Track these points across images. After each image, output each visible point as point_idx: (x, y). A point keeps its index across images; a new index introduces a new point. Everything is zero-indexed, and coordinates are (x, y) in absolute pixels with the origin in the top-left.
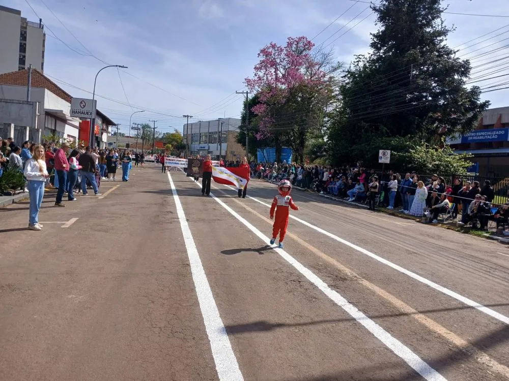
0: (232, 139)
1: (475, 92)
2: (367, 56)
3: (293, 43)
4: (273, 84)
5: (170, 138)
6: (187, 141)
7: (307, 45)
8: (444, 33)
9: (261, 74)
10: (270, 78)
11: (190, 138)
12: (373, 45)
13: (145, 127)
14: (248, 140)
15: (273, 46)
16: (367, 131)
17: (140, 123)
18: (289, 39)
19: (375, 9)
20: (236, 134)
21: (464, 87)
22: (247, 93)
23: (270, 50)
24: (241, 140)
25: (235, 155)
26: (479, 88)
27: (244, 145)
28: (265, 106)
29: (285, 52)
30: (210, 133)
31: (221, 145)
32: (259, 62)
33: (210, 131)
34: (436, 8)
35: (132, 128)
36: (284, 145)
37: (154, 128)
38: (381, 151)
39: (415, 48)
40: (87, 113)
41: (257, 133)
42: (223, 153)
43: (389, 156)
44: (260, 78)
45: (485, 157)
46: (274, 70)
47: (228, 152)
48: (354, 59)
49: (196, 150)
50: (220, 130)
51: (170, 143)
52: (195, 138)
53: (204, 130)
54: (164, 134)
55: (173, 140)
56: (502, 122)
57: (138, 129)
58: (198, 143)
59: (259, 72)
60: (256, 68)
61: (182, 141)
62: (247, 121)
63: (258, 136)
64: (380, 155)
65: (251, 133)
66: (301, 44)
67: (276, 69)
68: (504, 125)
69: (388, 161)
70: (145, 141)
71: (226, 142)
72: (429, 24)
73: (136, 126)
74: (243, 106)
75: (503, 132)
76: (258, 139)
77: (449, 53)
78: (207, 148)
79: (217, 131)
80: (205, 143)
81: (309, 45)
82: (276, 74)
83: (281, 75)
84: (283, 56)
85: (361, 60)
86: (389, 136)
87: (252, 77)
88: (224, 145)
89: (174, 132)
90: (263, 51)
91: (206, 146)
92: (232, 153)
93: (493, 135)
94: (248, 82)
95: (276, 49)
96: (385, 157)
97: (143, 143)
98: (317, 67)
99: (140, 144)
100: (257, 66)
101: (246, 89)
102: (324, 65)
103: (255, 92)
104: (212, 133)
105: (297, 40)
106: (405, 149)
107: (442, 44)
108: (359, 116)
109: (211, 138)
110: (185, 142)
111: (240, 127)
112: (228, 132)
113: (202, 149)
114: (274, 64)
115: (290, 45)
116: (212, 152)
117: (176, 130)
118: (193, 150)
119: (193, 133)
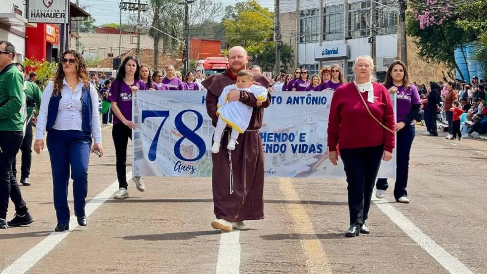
30: (350, 6)
31: (373, 42)
35: (123, 6)
40: (56, 15)
52: (314, 25)
54: (229, 8)
58: (319, 38)
70: (161, 42)
78: (342, 53)
80: (338, 37)
91: (341, 46)
97: (156, 51)
99: (147, 51)
113: (331, 56)
118: (302, 62)
119: (301, 9)
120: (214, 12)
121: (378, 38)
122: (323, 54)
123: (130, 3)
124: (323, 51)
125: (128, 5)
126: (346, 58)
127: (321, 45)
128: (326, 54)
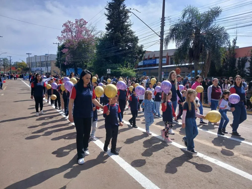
0: (53, 64)
1: (142, 47)
2: (105, 33)
3: (78, 21)
4: (71, 39)
5: (20, 65)
6: (29, 66)
7: (84, 23)
8: (130, 25)
9: (65, 34)
10: (69, 37)
11: (30, 65)
12: (107, 29)
13: (5, 60)
14: (61, 65)
15: (69, 22)
16: (105, 62)
17: (2, 58)
18: (76, 20)
19: (106, 15)
20: (55, 62)
21: (138, 45)
22: (59, 44)
23: (68, 24)
24: (58, 65)
25: (55, 72)
26: (143, 45)
27: (59, 67)
28: (68, 49)
29: (75, 25)
30: (41, 62)
31: (47, 68)
32: (63, 30)
33: (41, 61)
34: (127, 16)
36: (78, 67)
37: (10, 60)
38: (107, 69)
39: (118, 32)
41: (65, 62)
42: (49, 72)
43: (110, 71)
44: (64, 37)
45: (149, 70)
46: (70, 33)
47: (52, 71)
48: (100, 34)
49: (34, 71)
50: (47, 60)
51: (19, 67)
52: (34, 65)
53: (38, 60)
54: (15, 63)
55: (22, 66)
56: (155, 57)
58: (35, 67)
59: (63, 34)
60: (62, 32)
61: (26, 66)
62: (60, 56)
63: (65, 63)
64: (107, 71)
65: (62, 62)
66: (82, 22)
67: (72, 33)
68: (156, 58)
69: (110, 73)
71: (50, 66)
72: (125, 21)
74: (57, 49)
75: (155, 61)
76: (65, 65)
77: (132, 33)
78: (40, 69)
79: (45, 60)
80: (39, 67)
81: (85, 23)
82: (72, 35)
83: (74, 36)
84: (74, 27)
85: (103, 34)
86: (112, 64)
87: (60, 36)
88: (49, 68)
89: (22, 62)
90: (65, 25)
91: (40, 68)
92: (54, 71)
93: (151, 62)
94: (59, 38)
95: (71, 23)
96: (109, 71)
97: (4, 68)
98: (90, 32)
99: (2, 68)
100: (63, 31)
101: (58, 42)
102: (93, 31)
103: (63, 43)
104: (43, 62)
105: (80, 20)
106: (116, 68)
107: (130, 29)
108: (101, 56)
109: (42, 64)
110: (28, 67)
111: (57, 59)
112: (51, 61)
113: (38, 70)
114: (70, 31)
115: (77, 22)
116: (43, 71)
117: (22, 61)
118: (33, 70)
119: (32, 62)
120: (12, 63)
121: (48, 67)
122: (36, 69)
126: (41, 70)
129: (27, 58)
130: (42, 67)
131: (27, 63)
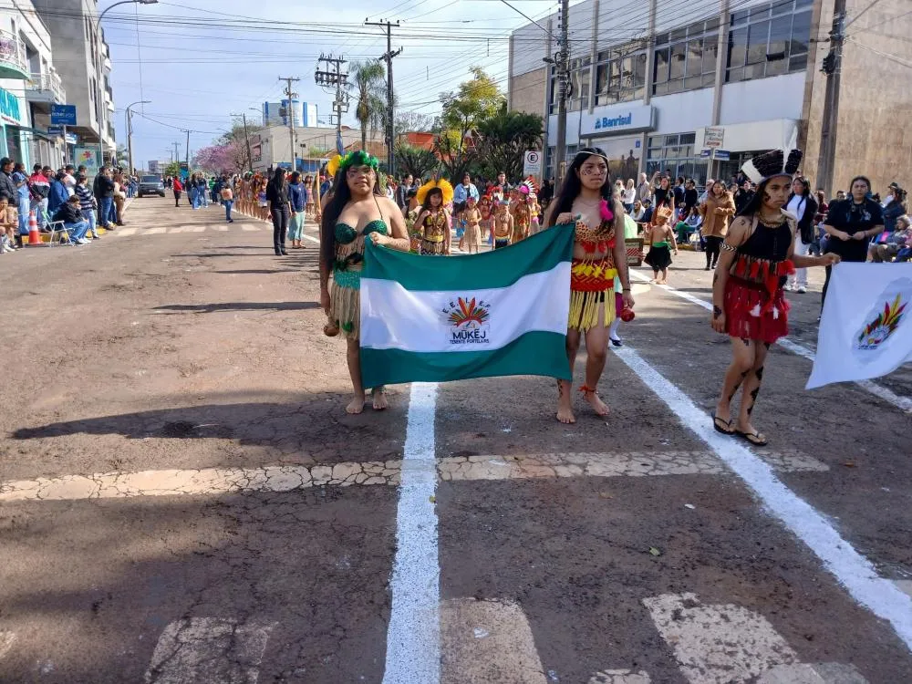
35: (319, 77)
37: (389, 56)
55: (467, 109)
57: (335, 79)
61: (508, 108)
70: (369, 127)
73: (332, 67)
89: (471, 77)
97: (364, 135)
113: (614, 129)
117: (476, 70)
122: (598, 127)
123: (328, 74)
124: (598, 122)
125: (325, 76)
126: (646, 130)
127: (592, 113)
128: (604, 126)
129: (512, 39)
130: (656, 101)
131: (511, 78)
